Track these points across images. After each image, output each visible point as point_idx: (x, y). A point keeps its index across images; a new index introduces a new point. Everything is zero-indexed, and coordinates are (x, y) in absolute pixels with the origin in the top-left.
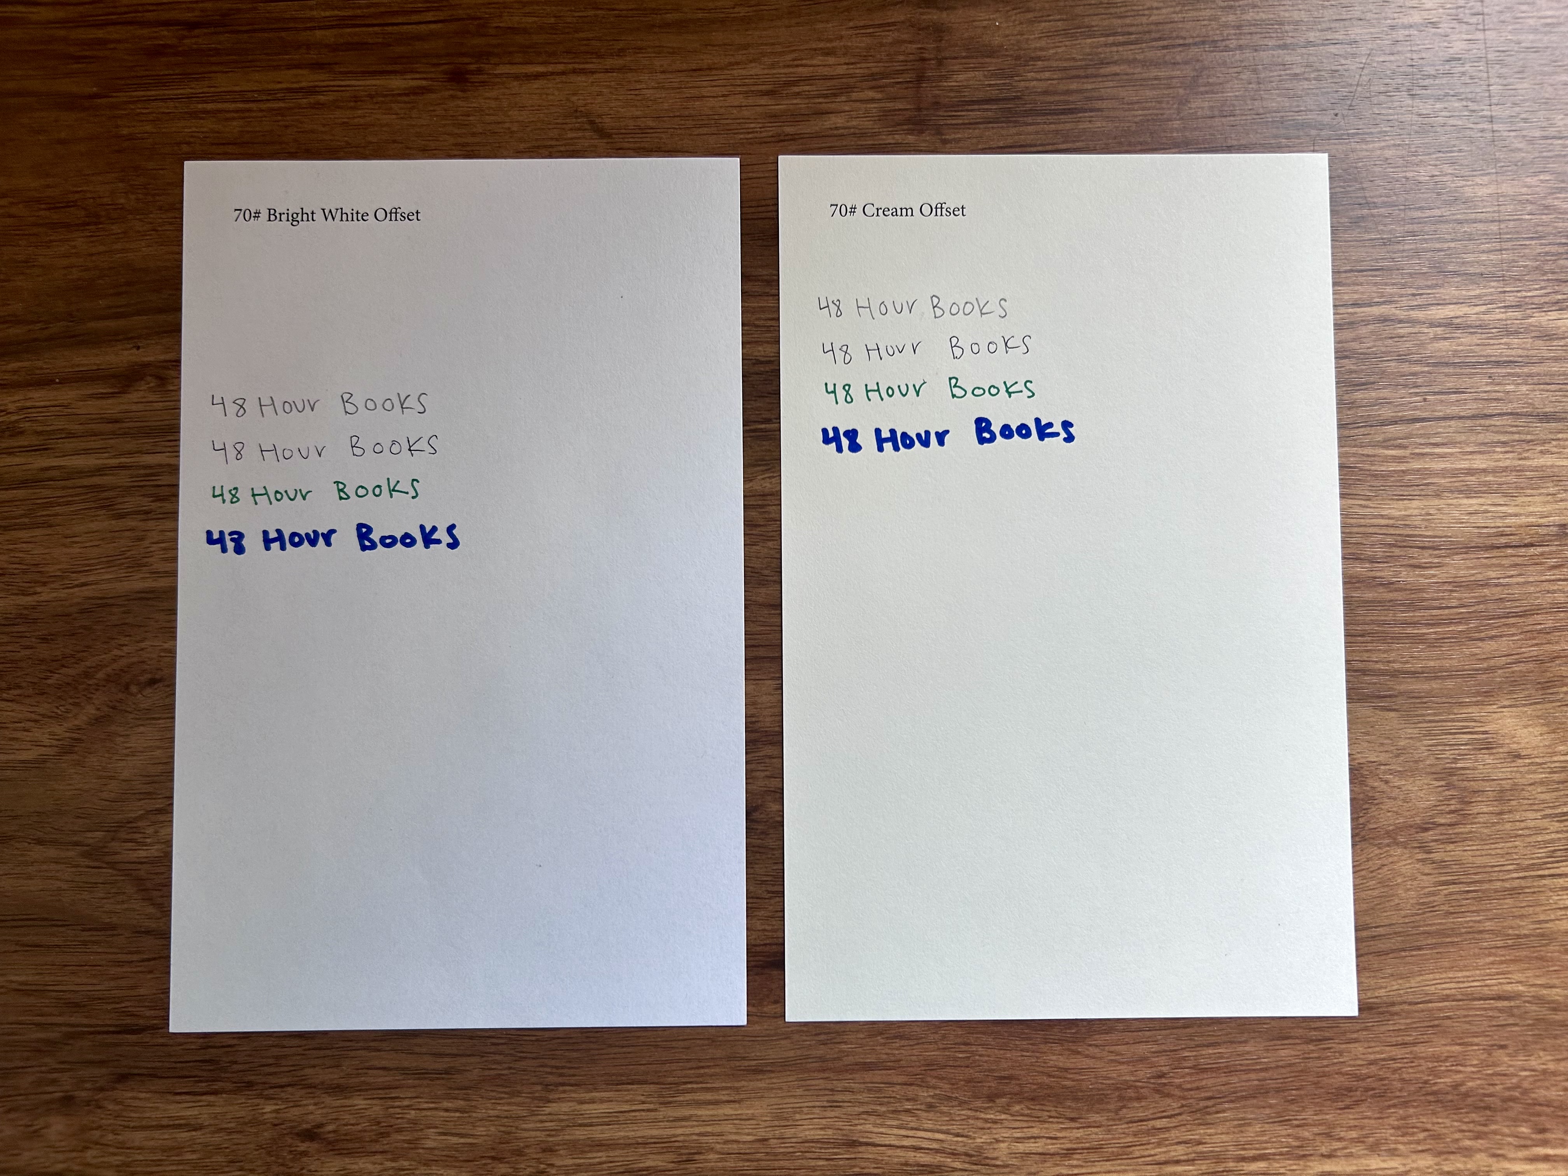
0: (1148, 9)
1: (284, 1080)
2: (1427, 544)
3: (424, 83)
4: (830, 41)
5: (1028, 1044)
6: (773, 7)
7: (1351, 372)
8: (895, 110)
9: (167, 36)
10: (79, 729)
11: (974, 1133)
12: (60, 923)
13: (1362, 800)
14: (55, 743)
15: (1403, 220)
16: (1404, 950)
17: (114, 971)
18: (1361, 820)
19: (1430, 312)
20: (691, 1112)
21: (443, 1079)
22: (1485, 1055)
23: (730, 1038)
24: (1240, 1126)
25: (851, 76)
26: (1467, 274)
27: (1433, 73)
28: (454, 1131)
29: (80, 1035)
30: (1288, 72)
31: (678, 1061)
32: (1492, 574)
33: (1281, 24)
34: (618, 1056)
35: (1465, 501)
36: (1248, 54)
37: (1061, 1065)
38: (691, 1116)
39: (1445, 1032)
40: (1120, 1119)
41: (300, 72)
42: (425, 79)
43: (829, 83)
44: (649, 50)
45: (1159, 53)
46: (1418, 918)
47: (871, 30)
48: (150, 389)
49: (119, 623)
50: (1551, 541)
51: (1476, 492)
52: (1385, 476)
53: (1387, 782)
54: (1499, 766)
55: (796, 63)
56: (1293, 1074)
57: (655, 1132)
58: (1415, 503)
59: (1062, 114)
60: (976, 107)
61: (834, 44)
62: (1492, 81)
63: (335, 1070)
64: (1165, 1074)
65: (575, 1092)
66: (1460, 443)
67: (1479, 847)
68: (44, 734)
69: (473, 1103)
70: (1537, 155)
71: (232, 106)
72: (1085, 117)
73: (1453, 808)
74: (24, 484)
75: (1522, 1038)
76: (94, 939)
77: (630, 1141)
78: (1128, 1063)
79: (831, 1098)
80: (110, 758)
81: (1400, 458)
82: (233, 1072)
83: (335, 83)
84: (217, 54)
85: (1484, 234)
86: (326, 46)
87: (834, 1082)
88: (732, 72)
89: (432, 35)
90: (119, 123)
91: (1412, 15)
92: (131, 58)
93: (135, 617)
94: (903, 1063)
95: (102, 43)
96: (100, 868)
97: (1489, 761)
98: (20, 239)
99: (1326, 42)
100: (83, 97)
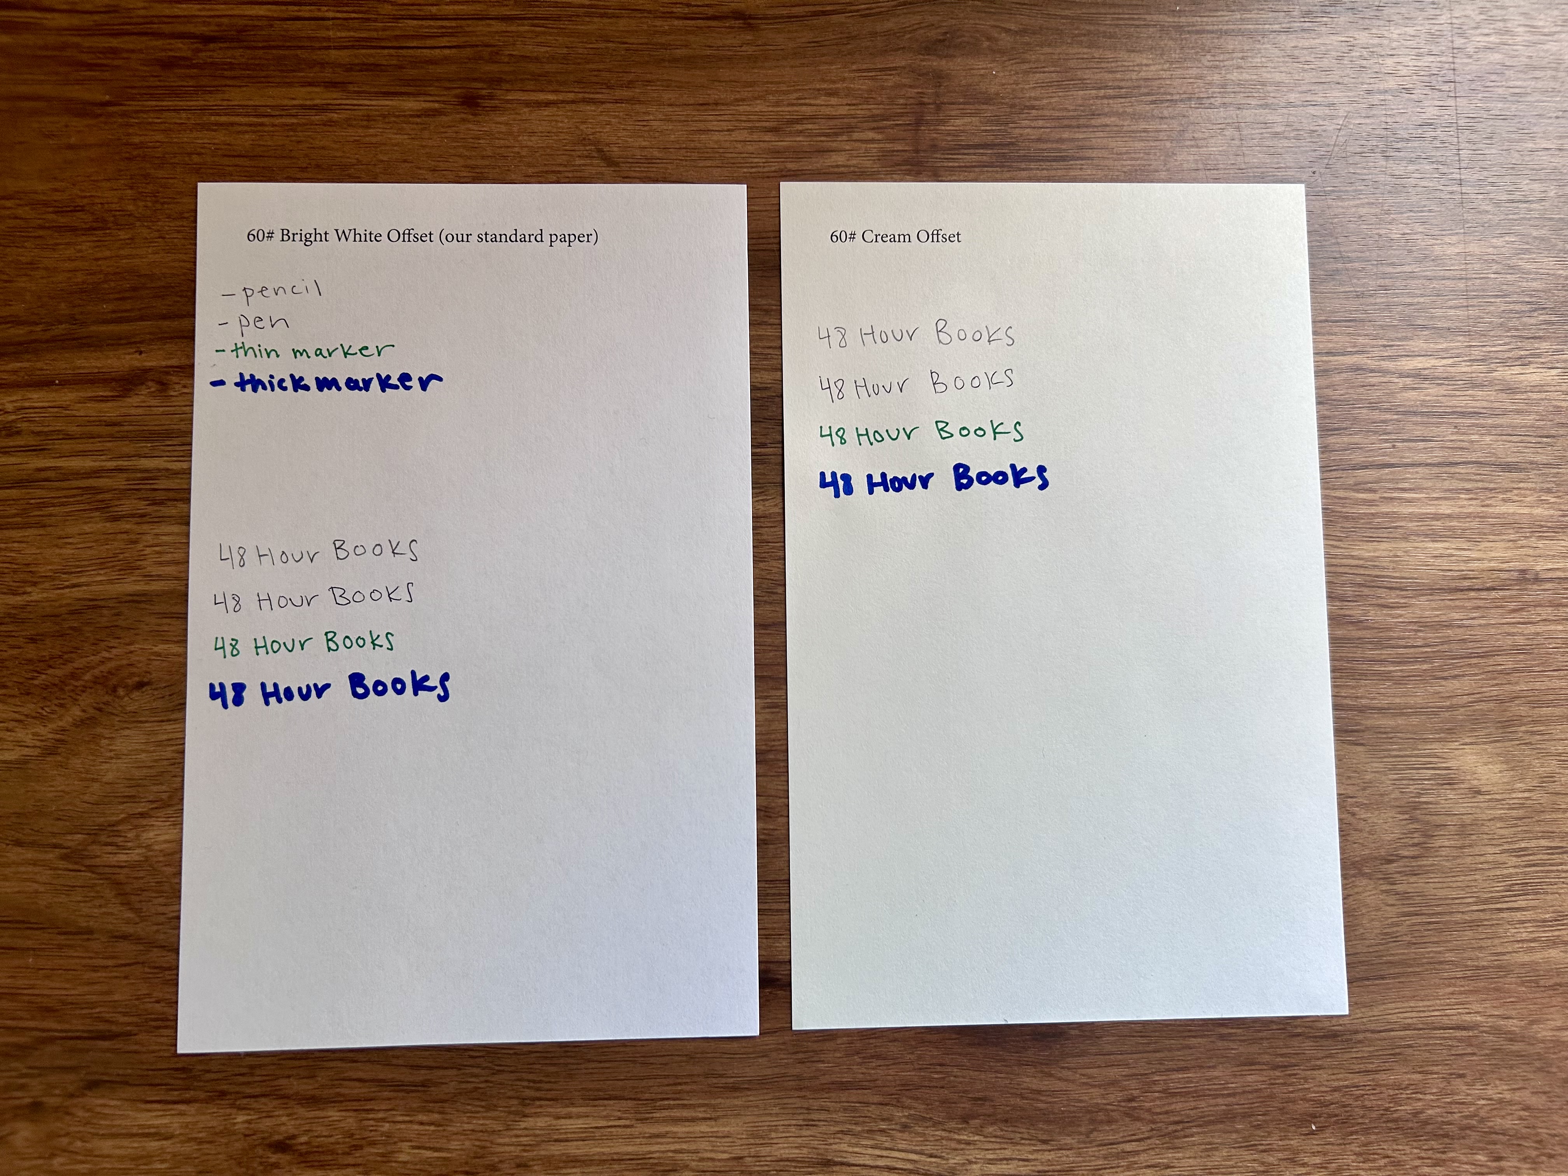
0: (1138, 65)
1: (257, 1091)
2: (1394, 585)
3: (436, 105)
4: (834, 82)
5: (1002, 1066)
6: (779, 48)
7: (1329, 417)
8: (894, 151)
9: (182, 48)
10: (62, 730)
11: (948, 1154)
12: (36, 926)
14: (38, 744)
15: (1376, 274)
16: (1368, 979)
17: (87, 976)
19: (1399, 363)
20: (667, 1129)
21: (418, 1091)
22: (1445, 1084)
23: (709, 1055)
24: (1207, 1150)
25: (853, 117)
26: (1434, 328)
27: (1406, 136)
28: (428, 1145)
29: (52, 1040)
30: (1269, 130)
31: (656, 1077)
32: (1456, 616)
33: (1263, 84)
34: (596, 1070)
35: (1431, 545)
36: (1232, 112)
37: (1034, 1087)
38: (667, 1133)
39: (1406, 1060)
40: (1091, 1142)
41: (314, 89)
42: (437, 101)
43: (832, 123)
44: (659, 83)
45: (1148, 108)
46: (1381, 948)
47: (873, 74)
48: (152, 395)
49: (109, 624)
50: (1511, 585)
51: (1441, 536)
52: (1354, 518)
54: (1461, 801)
55: (800, 101)
56: (1259, 1100)
57: (630, 1149)
58: (1384, 546)
59: (1054, 161)
60: (972, 151)
61: (838, 86)
62: (1462, 146)
63: (310, 1081)
64: (1136, 1097)
65: (551, 1106)
66: (1426, 489)
67: (1441, 880)
68: (27, 734)
69: (448, 1117)
70: (1502, 217)
71: (244, 120)
72: (1076, 165)
73: (1416, 841)
74: (18, 484)
75: (1479, 1068)
76: (68, 942)
77: (604, 1158)
78: (1099, 1086)
79: (806, 1116)
80: (94, 760)
81: (1370, 501)
82: (208, 1081)
83: (347, 102)
84: (231, 69)
85: (1451, 291)
86: (340, 65)
87: (811, 1101)
88: (737, 108)
89: (446, 60)
90: (131, 131)
91: (1386, 81)
92: (145, 68)
93: (124, 620)
94: (879, 1083)
95: (114, 51)
96: (80, 871)
97: (1451, 796)
98: (26, 241)
99: (1306, 103)
100: (95, 104)
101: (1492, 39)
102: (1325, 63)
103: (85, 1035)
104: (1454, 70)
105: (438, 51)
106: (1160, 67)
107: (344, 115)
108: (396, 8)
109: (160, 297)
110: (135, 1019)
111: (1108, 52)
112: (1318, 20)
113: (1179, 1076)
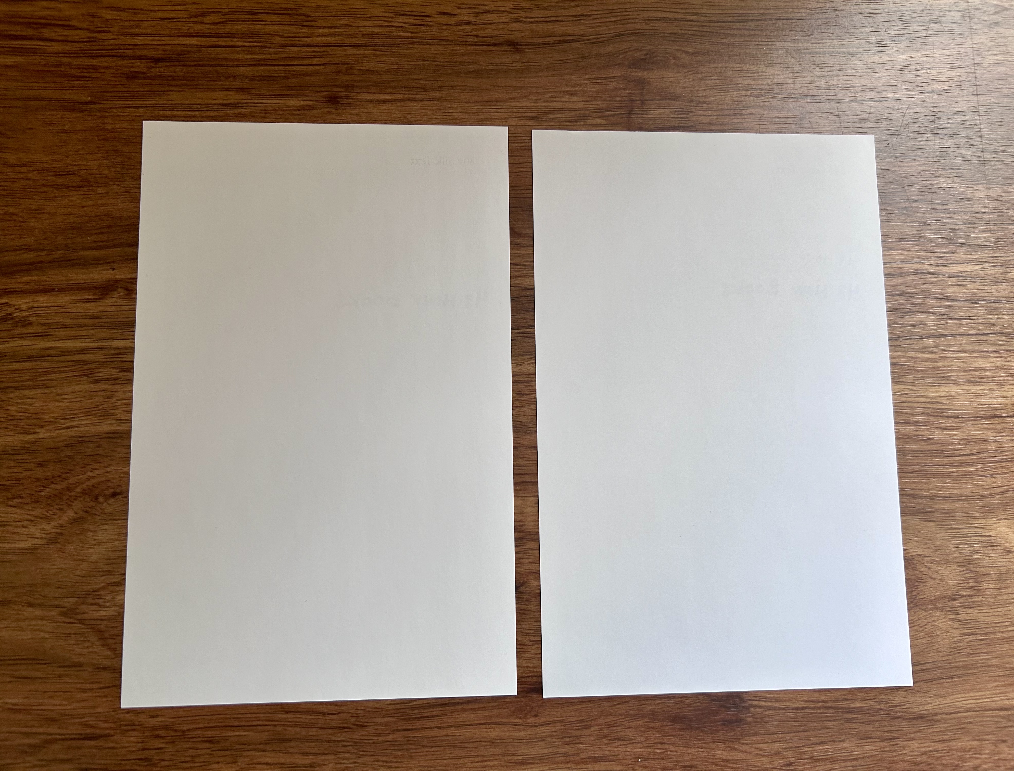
0: (772, 75)
2: (950, 415)
3: (311, 103)
4: (574, 86)
5: (702, 743)
6: (537, 64)
7: (901, 304)
9: (140, 66)
10: (62, 527)
12: (43, 662)
13: (914, 579)
14: (44, 536)
15: (931, 210)
16: (942, 679)
17: (79, 696)
18: (914, 593)
19: (948, 268)
22: (994, 747)
23: (505, 741)
25: (587, 109)
26: (970, 245)
27: (947, 120)
29: (55, 741)
30: (858, 117)
31: (469, 757)
32: (991, 434)
33: (854, 87)
35: (973, 388)
36: (834, 105)
37: (724, 757)
39: (968, 732)
41: (228, 93)
42: (311, 100)
43: (573, 113)
44: (458, 88)
45: (779, 102)
46: (951, 657)
47: (600, 81)
48: (120, 297)
49: (93, 453)
51: (979, 382)
52: (923, 371)
53: (929, 568)
54: (999, 557)
55: (552, 99)
56: (875, 762)
58: (942, 389)
61: (576, 89)
62: (983, 126)
63: (233, 765)
64: (792, 763)
66: (968, 351)
67: (987, 611)
68: (37, 529)
70: (1010, 173)
73: (971, 585)
74: (30, 358)
76: (66, 673)
78: (768, 756)
80: (83, 547)
81: (932, 359)
82: (162, 767)
83: (252, 101)
84: (174, 79)
85: (980, 221)
86: (247, 77)
88: (511, 104)
89: (317, 73)
90: (106, 121)
91: (933, 85)
92: (115, 79)
93: (103, 450)
94: (620, 757)
95: (95, 68)
96: (72, 623)
97: (993, 555)
98: (35, 195)
99: (881, 99)
100: (82, 103)
101: (999, 57)
102: (893, 73)
103: (79, 737)
104: (976, 77)
105: (311, 67)
106: (786, 76)
107: (249, 110)
108: (284, 39)
109: (126, 231)
110: (112, 725)
111: (752, 67)
112: (888, 45)
113: (821, 748)
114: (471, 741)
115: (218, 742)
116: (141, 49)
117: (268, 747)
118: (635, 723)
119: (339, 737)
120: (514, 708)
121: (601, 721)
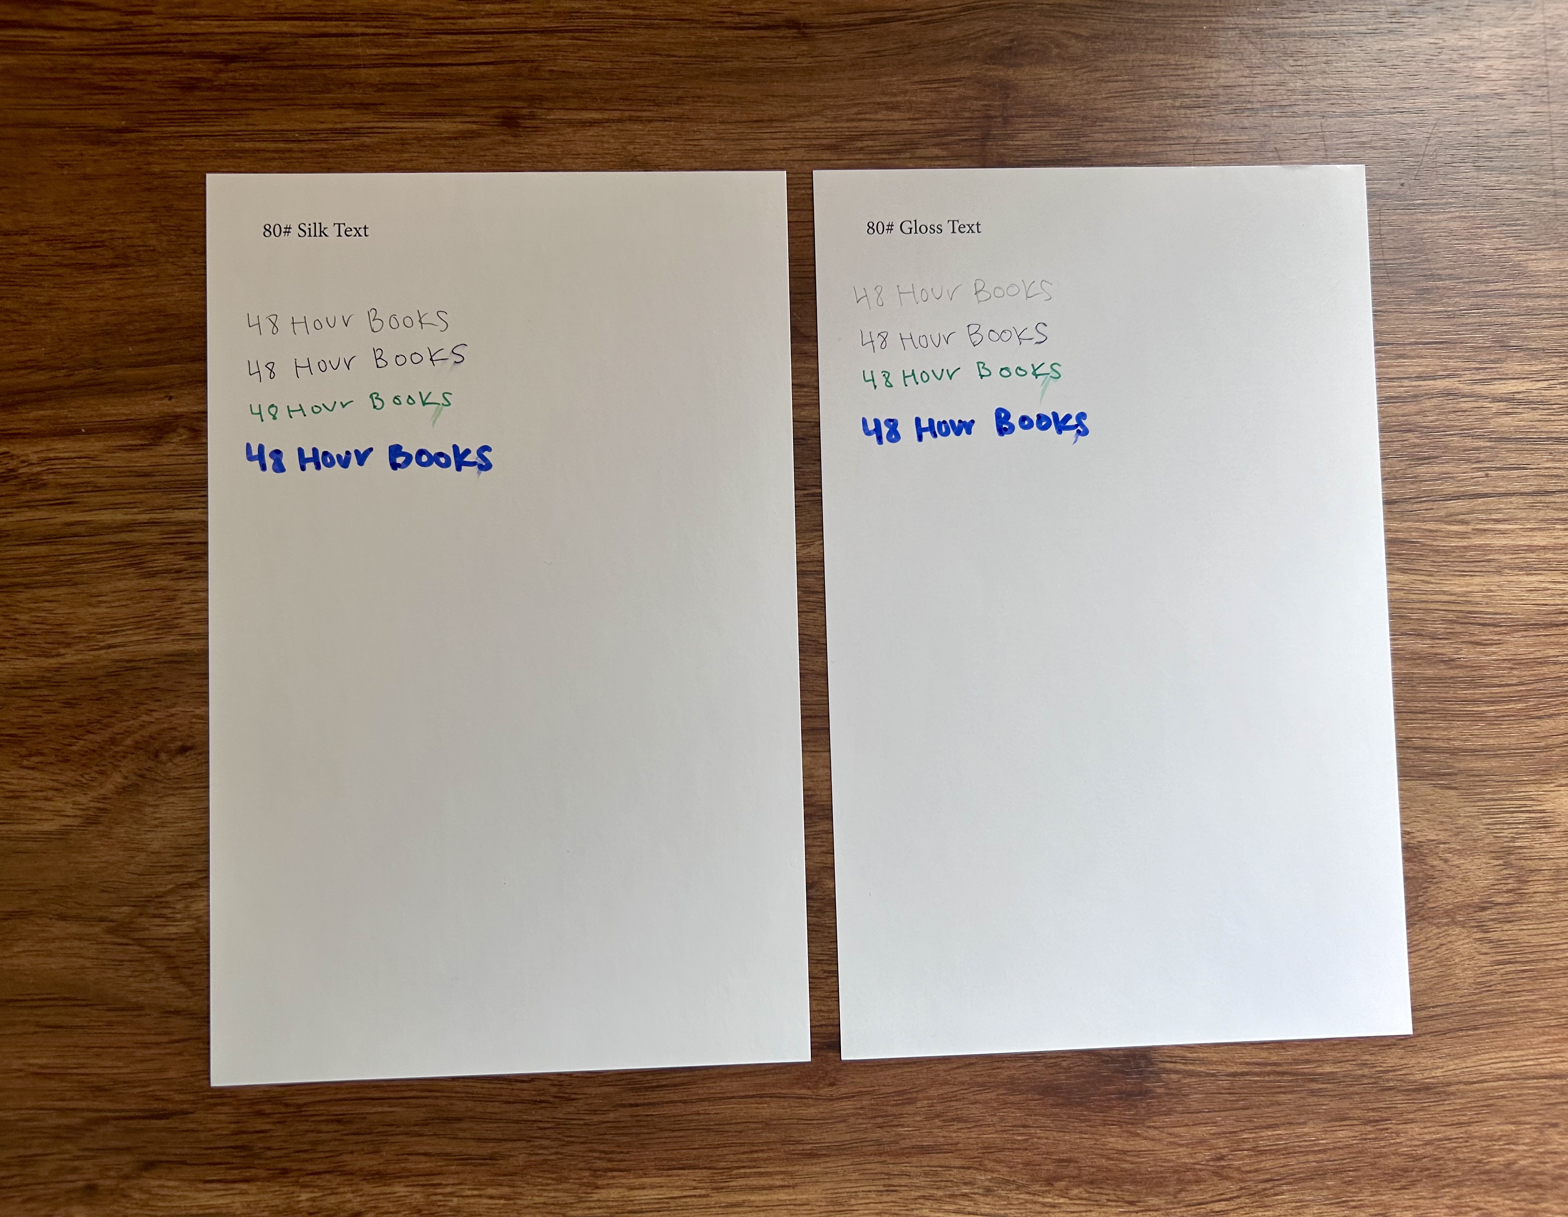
0: (1216, 71)
1: (322, 1167)
2: (1488, 621)
3: (474, 127)
4: (894, 95)
5: (1087, 1126)
6: (836, 58)
9: (202, 69)
10: (104, 799)
12: (84, 1003)
13: (1422, 878)
14: (79, 813)
15: (1467, 293)
16: (1461, 1030)
17: (139, 1053)
18: (1421, 900)
19: (1492, 387)
20: (744, 1198)
21: (487, 1164)
22: (1538, 1134)
23: (785, 1122)
24: (1297, 1208)
25: (916, 132)
26: (1528, 349)
27: (1499, 145)
29: (106, 1120)
30: (1355, 141)
31: (731, 1145)
32: (1552, 653)
33: (1349, 90)
35: (1525, 578)
36: (1316, 120)
37: (1119, 1147)
38: (744, 1202)
39: (1499, 1111)
40: (1179, 1203)
41: (343, 111)
42: (475, 122)
43: (894, 139)
44: (709, 99)
45: (1227, 117)
46: (1475, 997)
47: (936, 85)
48: (182, 442)
49: (149, 686)
51: (1536, 569)
52: (1447, 552)
53: (1446, 861)
54: (1556, 845)
55: (859, 117)
56: (1350, 1156)
58: (1477, 580)
61: (899, 99)
62: (1556, 155)
63: (374, 1156)
64: (1225, 1156)
65: (625, 1177)
66: (1520, 519)
67: (1535, 926)
68: (67, 803)
69: (519, 1190)
71: (272, 146)
73: (1510, 887)
74: (46, 539)
76: (119, 1019)
78: (1187, 1145)
79: (887, 1182)
80: (138, 829)
81: (1461, 533)
82: (267, 1159)
83: (380, 124)
84: (256, 90)
86: (371, 85)
87: (891, 1166)
88: (794, 124)
89: (483, 76)
90: (151, 160)
91: (1478, 86)
92: (163, 91)
93: (165, 681)
94: (960, 1146)
95: (129, 73)
96: (127, 944)
97: (1547, 840)
98: (43, 280)
99: (1394, 111)
100: (111, 131)
102: (1413, 66)
103: (141, 1114)
104: (1547, 73)
105: (474, 68)
106: (1239, 73)
107: (376, 138)
108: (430, 22)
109: (189, 337)
111: (1183, 58)
112: (1405, 20)
113: (1269, 1133)
114: (734, 1121)
115: (350, 1122)
116: (204, 41)
117: (426, 1130)
118: (984, 1095)
119: (534, 1116)
120: (798, 1073)
121: (933, 1092)
